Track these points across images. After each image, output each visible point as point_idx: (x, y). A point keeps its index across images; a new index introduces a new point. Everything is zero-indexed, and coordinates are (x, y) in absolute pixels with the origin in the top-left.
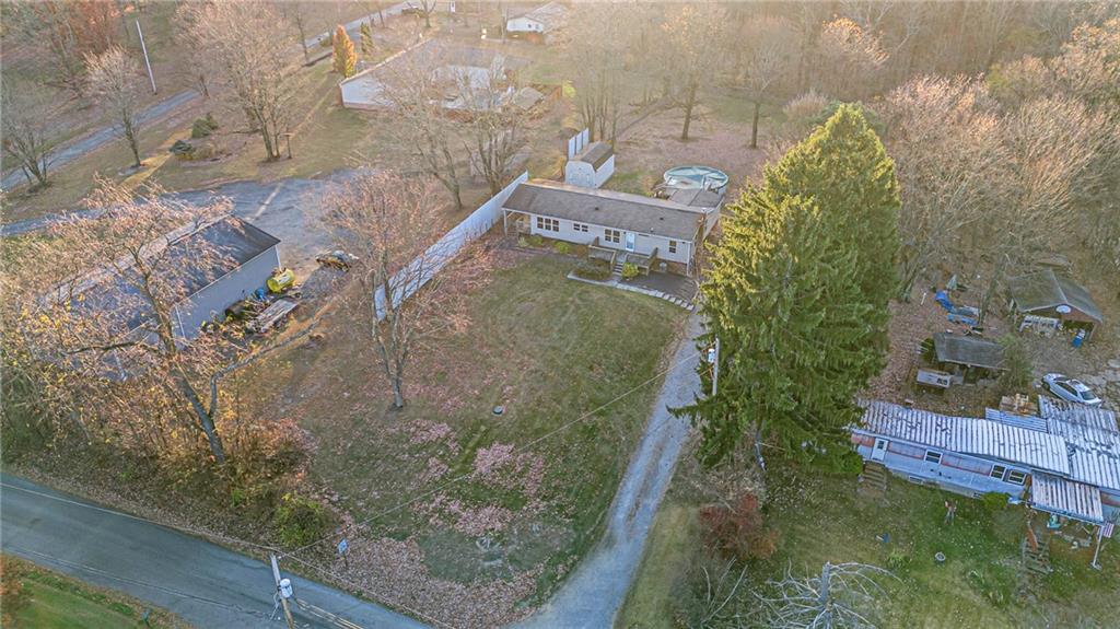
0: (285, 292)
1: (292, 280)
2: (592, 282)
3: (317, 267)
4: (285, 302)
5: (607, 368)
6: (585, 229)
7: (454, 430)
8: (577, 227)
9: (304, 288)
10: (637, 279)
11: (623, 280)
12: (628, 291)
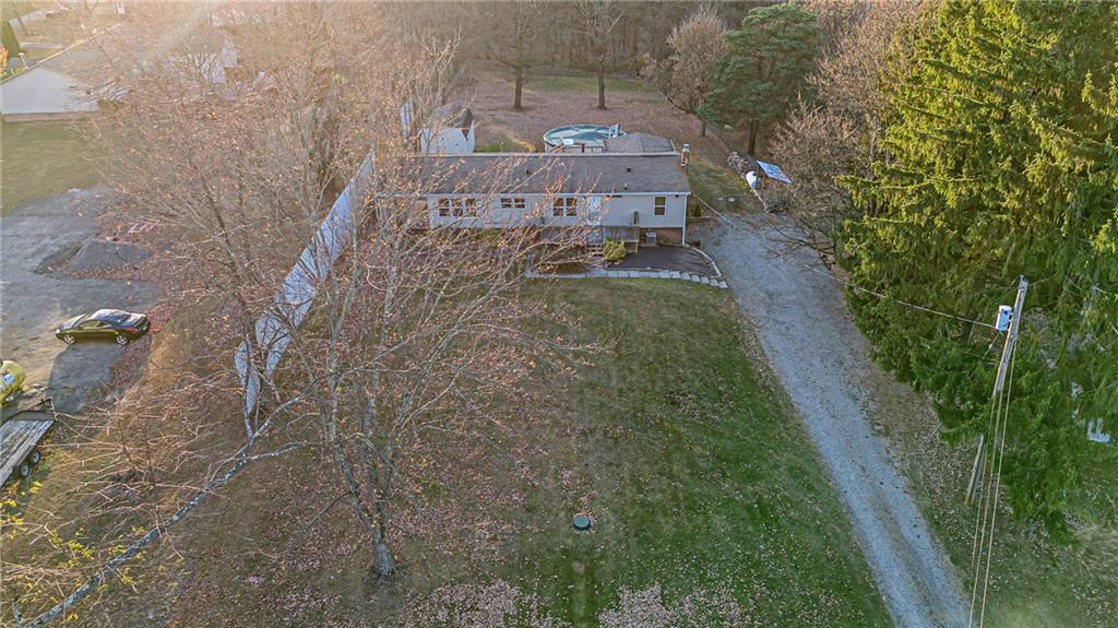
0: (13, 404)
1: (19, 378)
2: (568, 276)
3: (62, 347)
4: (22, 423)
5: (699, 398)
6: (521, 204)
7: (526, 589)
8: (506, 204)
9: (51, 388)
10: (627, 260)
11: (611, 264)
12: (629, 278)
